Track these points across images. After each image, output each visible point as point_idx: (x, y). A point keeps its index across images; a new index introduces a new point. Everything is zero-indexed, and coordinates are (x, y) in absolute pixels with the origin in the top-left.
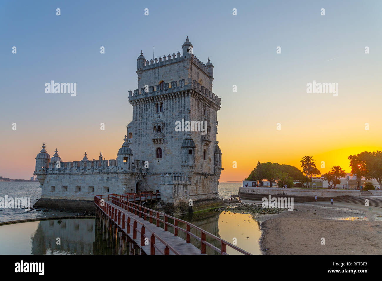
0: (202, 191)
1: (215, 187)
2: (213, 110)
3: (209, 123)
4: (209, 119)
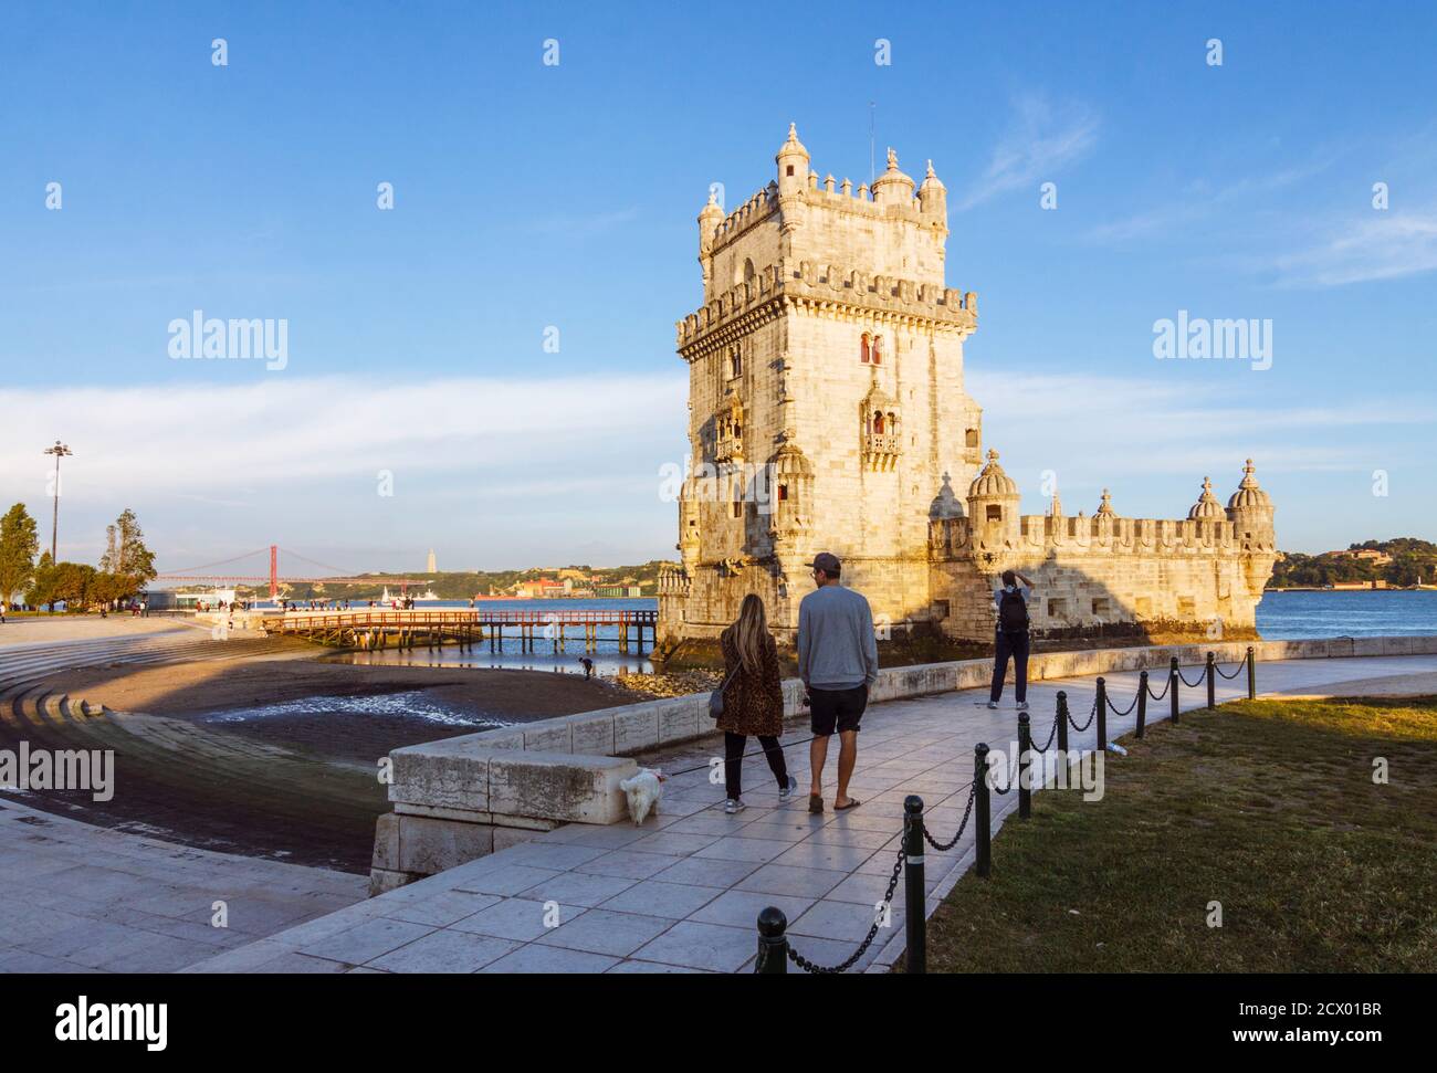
0: (725, 615)
1: (776, 603)
2: (769, 327)
3: (750, 389)
4: (750, 374)
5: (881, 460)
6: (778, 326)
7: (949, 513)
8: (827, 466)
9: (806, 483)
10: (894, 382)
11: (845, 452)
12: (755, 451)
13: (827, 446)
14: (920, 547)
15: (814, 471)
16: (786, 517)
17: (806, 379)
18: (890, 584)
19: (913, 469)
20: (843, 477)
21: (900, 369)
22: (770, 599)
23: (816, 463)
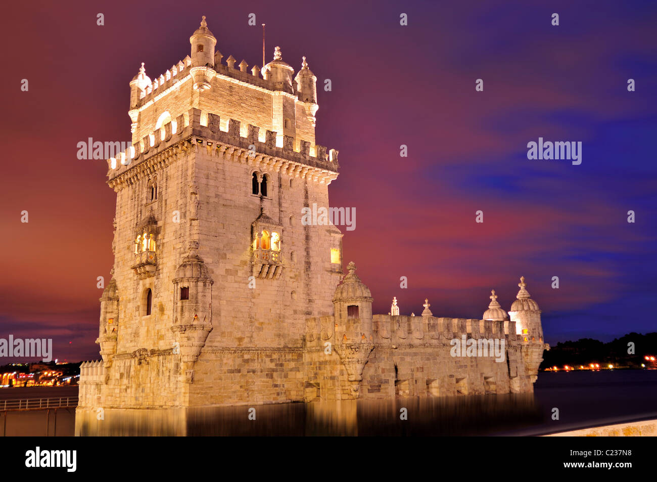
2: (180, 162)
3: (163, 210)
4: (164, 199)
5: (266, 270)
6: (187, 161)
7: (319, 313)
8: (223, 272)
9: (205, 285)
10: (277, 210)
11: (238, 263)
12: (165, 260)
13: (224, 257)
14: (297, 340)
15: (213, 277)
16: (186, 314)
17: (208, 203)
18: (273, 370)
19: (291, 278)
20: (236, 282)
21: (283, 201)
22: (171, 385)
23: (215, 271)
